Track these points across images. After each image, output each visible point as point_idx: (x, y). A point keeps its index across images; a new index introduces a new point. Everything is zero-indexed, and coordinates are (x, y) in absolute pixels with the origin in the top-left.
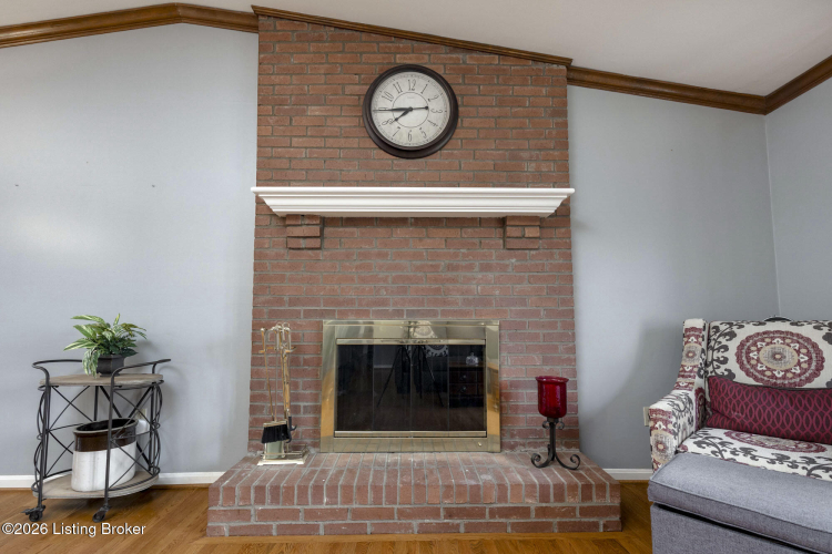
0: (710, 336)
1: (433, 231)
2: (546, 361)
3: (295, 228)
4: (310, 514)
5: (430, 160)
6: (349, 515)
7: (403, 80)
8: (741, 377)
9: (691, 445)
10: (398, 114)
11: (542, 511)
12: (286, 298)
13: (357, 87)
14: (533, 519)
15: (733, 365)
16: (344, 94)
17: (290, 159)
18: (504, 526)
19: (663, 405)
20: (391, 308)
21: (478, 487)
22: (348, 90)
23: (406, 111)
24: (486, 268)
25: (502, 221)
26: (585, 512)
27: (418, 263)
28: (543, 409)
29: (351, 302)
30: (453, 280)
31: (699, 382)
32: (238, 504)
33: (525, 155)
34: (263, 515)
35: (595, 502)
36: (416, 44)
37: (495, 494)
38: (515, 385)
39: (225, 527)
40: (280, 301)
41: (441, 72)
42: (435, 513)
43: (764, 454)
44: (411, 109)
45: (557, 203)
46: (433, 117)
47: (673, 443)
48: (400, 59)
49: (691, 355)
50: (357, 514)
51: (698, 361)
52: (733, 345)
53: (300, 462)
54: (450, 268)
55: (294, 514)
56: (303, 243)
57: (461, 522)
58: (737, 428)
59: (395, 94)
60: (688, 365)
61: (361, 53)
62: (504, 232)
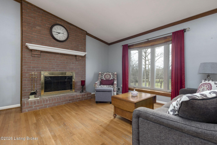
0: (102, 74)
1: (64, 56)
2: (82, 78)
3: (34, 52)
4: (45, 105)
5: (63, 43)
6: (53, 104)
7: (59, 27)
8: (104, 79)
9: (99, 87)
10: (58, 33)
11: (82, 98)
12: (32, 67)
13: (48, 25)
14: (81, 99)
15: (104, 78)
16: (45, 26)
17: (32, 37)
18: (77, 101)
19: (97, 82)
20: (56, 70)
21: (74, 96)
22: (46, 25)
23: (59, 33)
24: (73, 63)
25: (76, 56)
26: (87, 97)
27: (61, 62)
28: (82, 85)
29: (47, 68)
30: (67, 65)
31: (100, 80)
32: (30, 105)
33: (80, 45)
34: (35, 107)
35: (89, 96)
36: (61, 20)
37: (76, 96)
38: (77, 82)
39: (27, 110)
40: (30, 68)
41: (66, 27)
42: (67, 101)
43: (105, 86)
44: (60, 33)
45: (85, 55)
46: (64, 35)
47: (97, 86)
48: (58, 22)
49: (99, 77)
50: (54, 103)
51: (100, 78)
52: (104, 75)
53: (39, 98)
54: (67, 63)
55: (42, 105)
56: (36, 56)
57: (71, 101)
58: (103, 85)
59: (57, 29)
60: (99, 78)
61: (49, 19)
62: (76, 58)
